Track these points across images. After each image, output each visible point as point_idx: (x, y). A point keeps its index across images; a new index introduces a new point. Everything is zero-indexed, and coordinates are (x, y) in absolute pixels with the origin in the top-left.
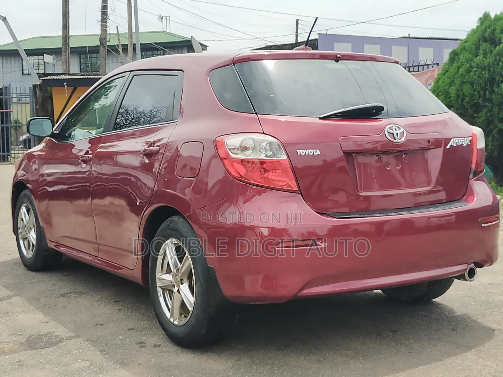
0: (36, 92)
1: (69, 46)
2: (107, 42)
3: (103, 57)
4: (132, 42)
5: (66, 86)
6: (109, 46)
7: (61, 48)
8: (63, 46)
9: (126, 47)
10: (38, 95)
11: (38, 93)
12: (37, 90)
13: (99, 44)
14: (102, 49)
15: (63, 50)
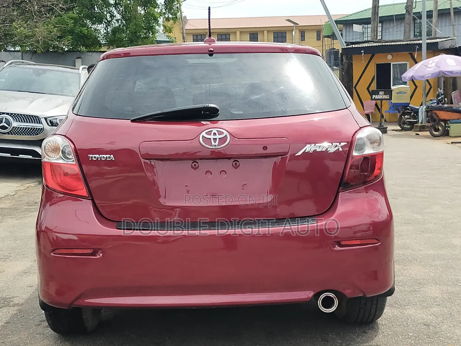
0: (343, 59)
1: (378, 15)
2: (413, 9)
3: (408, 24)
4: (437, 8)
5: (363, 54)
6: (414, 13)
7: (370, 18)
8: (372, 16)
9: (431, 14)
10: (344, 62)
11: (344, 60)
12: (343, 58)
13: (404, 12)
14: (407, 16)
15: (372, 19)
